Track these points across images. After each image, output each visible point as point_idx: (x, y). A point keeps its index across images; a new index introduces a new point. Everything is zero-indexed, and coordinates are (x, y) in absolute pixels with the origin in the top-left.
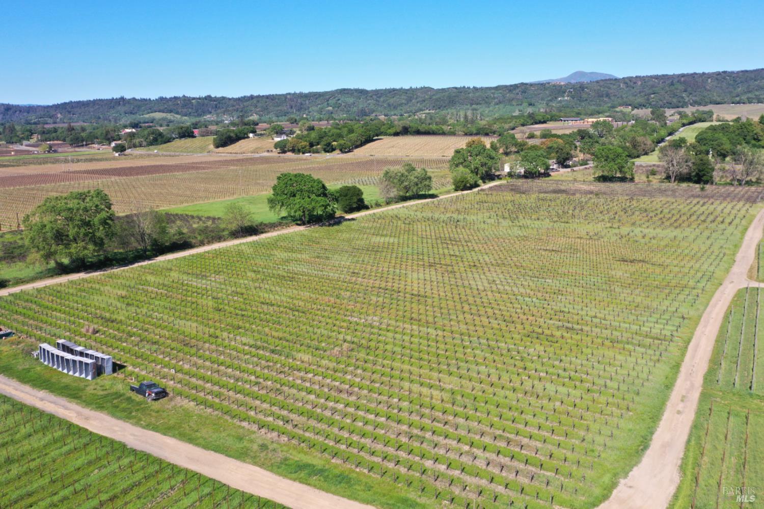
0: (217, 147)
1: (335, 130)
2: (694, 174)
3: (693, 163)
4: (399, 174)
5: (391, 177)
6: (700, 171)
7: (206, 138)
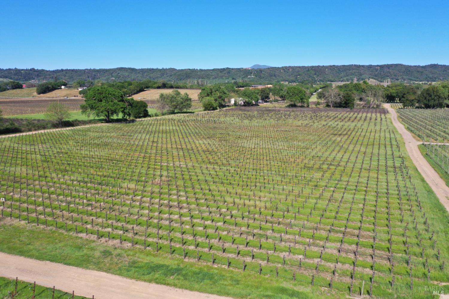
0: (39, 93)
1: (120, 84)
2: (343, 102)
3: (343, 96)
4: (171, 96)
5: (165, 98)
6: (347, 100)
7: (31, 89)
